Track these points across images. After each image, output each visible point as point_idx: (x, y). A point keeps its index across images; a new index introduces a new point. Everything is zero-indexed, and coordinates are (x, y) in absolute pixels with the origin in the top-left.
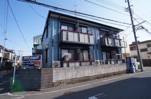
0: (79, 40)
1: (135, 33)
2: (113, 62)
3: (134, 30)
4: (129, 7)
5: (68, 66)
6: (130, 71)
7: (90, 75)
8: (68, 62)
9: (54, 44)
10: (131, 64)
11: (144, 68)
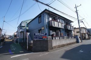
0: (59, 26)
1: (79, 24)
2: (71, 37)
3: (79, 22)
4: (77, 11)
5: (55, 39)
6: (77, 42)
7: (64, 44)
8: (55, 37)
9: (47, 27)
10: (77, 38)
11: (83, 41)
